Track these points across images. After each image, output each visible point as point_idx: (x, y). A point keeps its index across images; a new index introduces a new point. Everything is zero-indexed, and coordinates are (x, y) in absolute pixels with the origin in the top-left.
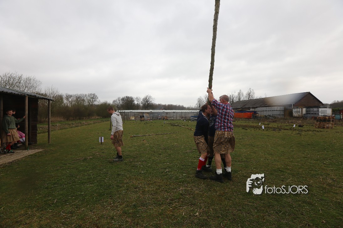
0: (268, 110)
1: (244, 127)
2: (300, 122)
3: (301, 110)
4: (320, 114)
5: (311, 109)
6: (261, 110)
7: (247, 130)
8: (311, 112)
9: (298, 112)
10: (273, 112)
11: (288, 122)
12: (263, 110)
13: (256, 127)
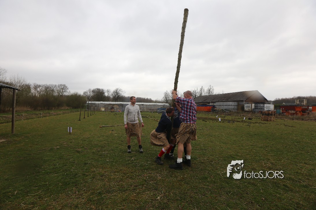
0: (224, 104)
1: (204, 119)
2: (250, 115)
3: (250, 106)
4: (265, 109)
5: (259, 105)
6: (219, 105)
7: (206, 122)
8: (259, 108)
9: (248, 107)
10: (229, 106)
11: (241, 116)
12: (220, 105)
13: (214, 119)
